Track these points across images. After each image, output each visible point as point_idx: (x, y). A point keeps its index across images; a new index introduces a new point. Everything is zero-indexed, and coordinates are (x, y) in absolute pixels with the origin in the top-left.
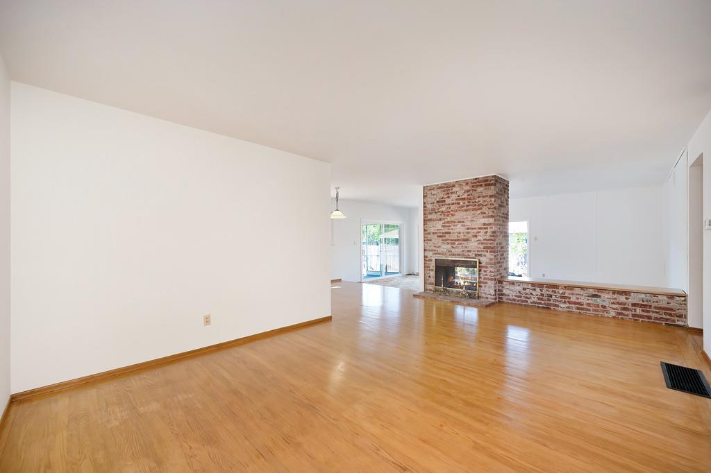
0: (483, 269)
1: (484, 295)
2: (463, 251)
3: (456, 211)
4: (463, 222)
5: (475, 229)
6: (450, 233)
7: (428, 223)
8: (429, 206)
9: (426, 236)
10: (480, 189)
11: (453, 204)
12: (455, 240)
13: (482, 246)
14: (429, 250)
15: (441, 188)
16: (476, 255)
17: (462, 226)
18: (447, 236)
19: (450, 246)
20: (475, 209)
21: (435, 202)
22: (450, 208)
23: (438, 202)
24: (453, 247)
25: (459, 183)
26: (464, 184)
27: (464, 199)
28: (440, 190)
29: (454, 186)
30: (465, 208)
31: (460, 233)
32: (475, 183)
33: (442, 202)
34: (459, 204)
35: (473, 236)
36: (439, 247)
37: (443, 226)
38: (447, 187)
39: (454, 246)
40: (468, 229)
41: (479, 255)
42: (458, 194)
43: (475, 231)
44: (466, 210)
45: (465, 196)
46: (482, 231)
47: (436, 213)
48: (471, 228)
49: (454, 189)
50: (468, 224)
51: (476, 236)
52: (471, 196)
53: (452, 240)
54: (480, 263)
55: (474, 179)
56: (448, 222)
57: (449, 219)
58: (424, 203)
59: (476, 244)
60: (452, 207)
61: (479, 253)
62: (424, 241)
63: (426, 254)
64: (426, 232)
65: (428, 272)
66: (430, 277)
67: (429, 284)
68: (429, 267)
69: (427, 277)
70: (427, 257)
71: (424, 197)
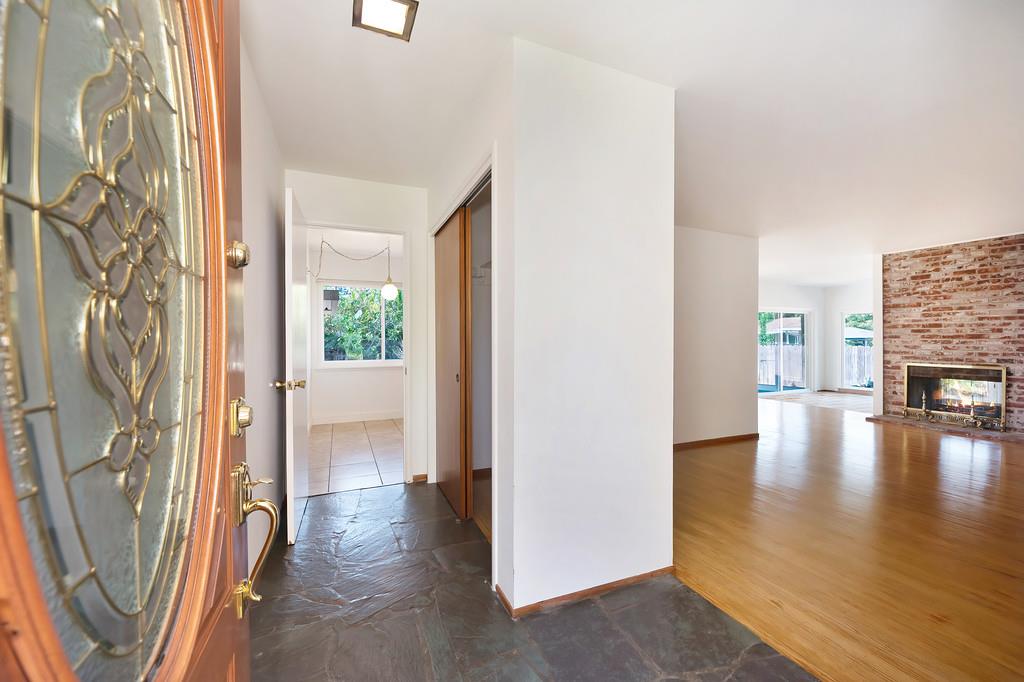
0: (1015, 385)
1: (1016, 426)
2: (970, 354)
3: (955, 291)
4: (970, 308)
5: (996, 318)
6: (940, 326)
7: (892, 310)
8: (895, 286)
9: (888, 330)
10: (1007, 256)
11: (948, 280)
12: (952, 337)
13: (1014, 348)
14: (894, 352)
15: (921, 255)
16: (999, 361)
17: (967, 314)
18: (934, 331)
19: (939, 347)
20: (998, 288)
21: (908, 278)
22: (940, 286)
23: (913, 278)
24: (946, 348)
25: (963, 248)
26: (973, 248)
27: (973, 271)
28: (918, 260)
29: (949, 252)
30: (975, 286)
31: (962, 325)
32: (1000, 245)
33: (924, 277)
34: (960, 279)
35: (993, 330)
36: (915, 347)
37: (924, 315)
38: (933, 254)
39: (949, 346)
40: (981, 319)
41: (1006, 361)
42: (959, 264)
43: (997, 322)
44: (977, 290)
45: (976, 266)
46: (1013, 322)
47: (909, 294)
48: (988, 318)
49: (950, 257)
50: (986, 312)
51: (1000, 331)
52: (989, 267)
53: (944, 337)
54: (1009, 373)
55: (996, 239)
56: (934, 309)
57: (937, 304)
58: (885, 281)
59: (1000, 343)
60: (945, 286)
61: (1005, 358)
62: (884, 338)
63: (888, 357)
64: (888, 325)
65: (892, 385)
66: (895, 393)
67: (893, 404)
68: (895, 378)
69: (890, 394)
70: (889, 362)
71: (884, 271)
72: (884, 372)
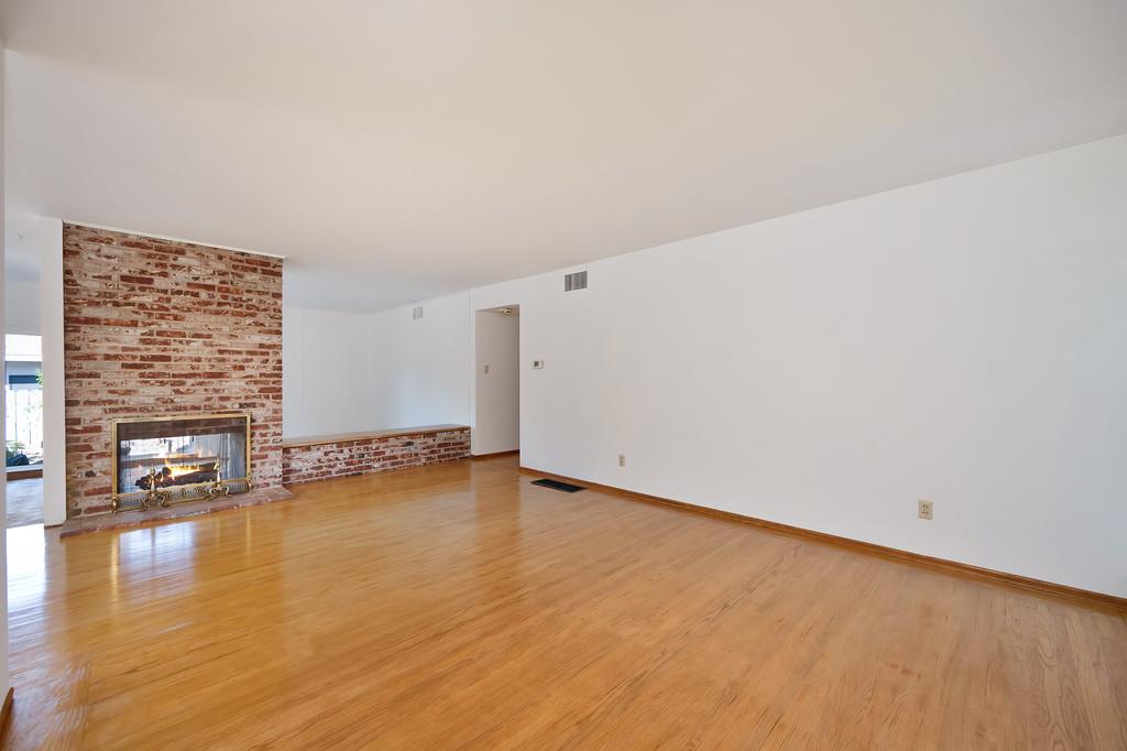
0: (257, 432)
1: (260, 481)
2: (209, 399)
3: (189, 310)
4: (209, 336)
5: (239, 353)
6: (168, 359)
7: (83, 328)
8: (91, 285)
9: (75, 363)
10: (250, 277)
11: (179, 292)
12: (186, 376)
13: (255, 388)
14: (88, 403)
15: (137, 245)
16: (241, 406)
17: (205, 344)
18: (159, 366)
19: (167, 391)
20: (240, 314)
21: (115, 277)
22: (169, 300)
23: (124, 278)
24: (177, 392)
25: (201, 253)
26: (213, 257)
27: (212, 288)
28: (134, 251)
29: (181, 252)
30: (214, 307)
31: (199, 360)
32: (241, 261)
33: (144, 281)
34: (196, 295)
35: (235, 367)
36: (128, 392)
37: (143, 341)
38: (159, 249)
39: (182, 389)
40: (221, 352)
41: (248, 405)
42: (195, 272)
43: (239, 357)
44: (217, 313)
45: (216, 282)
46: (254, 357)
47: (116, 304)
48: (229, 352)
49: (182, 260)
50: (227, 343)
51: (242, 368)
52: (229, 286)
53: (174, 376)
54: (253, 421)
55: (237, 253)
56: (160, 333)
57: (164, 326)
58: (67, 272)
59: (243, 383)
60: (175, 300)
61: (248, 401)
62: (67, 376)
63: (76, 412)
64: (76, 353)
65: (85, 461)
66: (90, 474)
67: (88, 494)
68: (89, 448)
69: (81, 477)
70: (77, 421)
71: (66, 253)
72: (67, 440)
